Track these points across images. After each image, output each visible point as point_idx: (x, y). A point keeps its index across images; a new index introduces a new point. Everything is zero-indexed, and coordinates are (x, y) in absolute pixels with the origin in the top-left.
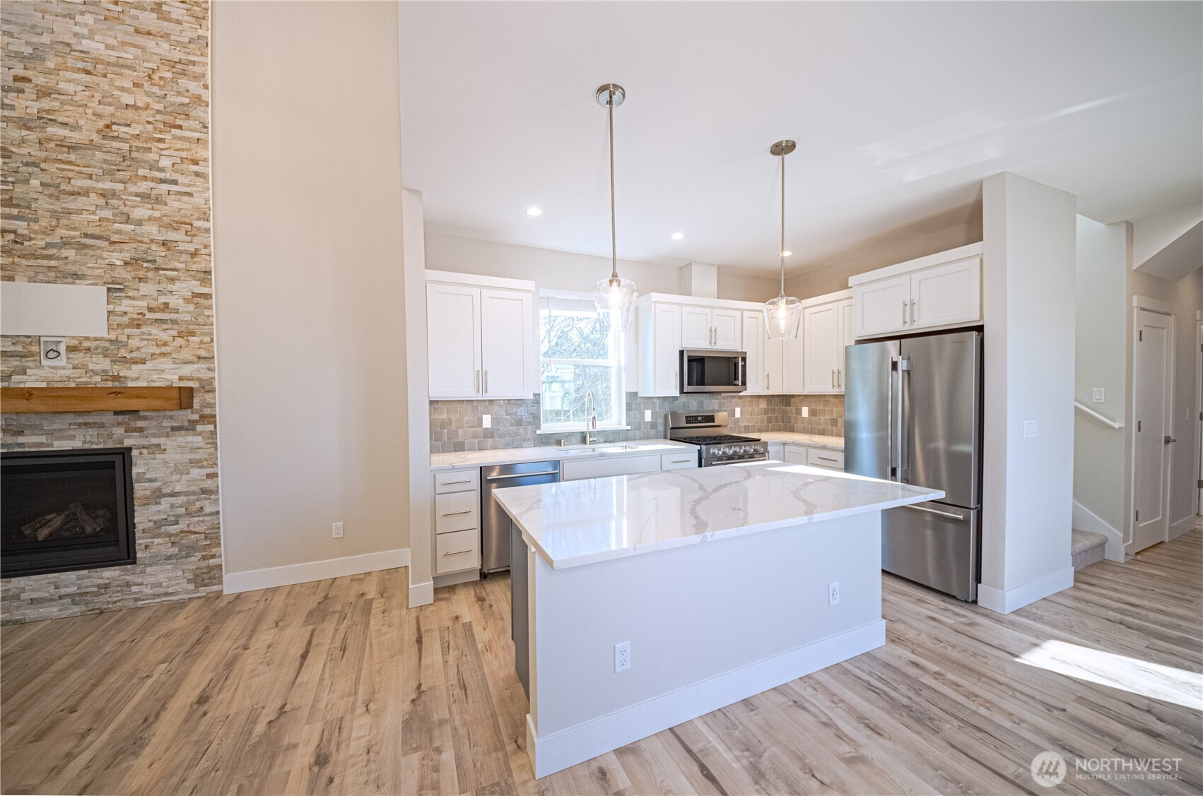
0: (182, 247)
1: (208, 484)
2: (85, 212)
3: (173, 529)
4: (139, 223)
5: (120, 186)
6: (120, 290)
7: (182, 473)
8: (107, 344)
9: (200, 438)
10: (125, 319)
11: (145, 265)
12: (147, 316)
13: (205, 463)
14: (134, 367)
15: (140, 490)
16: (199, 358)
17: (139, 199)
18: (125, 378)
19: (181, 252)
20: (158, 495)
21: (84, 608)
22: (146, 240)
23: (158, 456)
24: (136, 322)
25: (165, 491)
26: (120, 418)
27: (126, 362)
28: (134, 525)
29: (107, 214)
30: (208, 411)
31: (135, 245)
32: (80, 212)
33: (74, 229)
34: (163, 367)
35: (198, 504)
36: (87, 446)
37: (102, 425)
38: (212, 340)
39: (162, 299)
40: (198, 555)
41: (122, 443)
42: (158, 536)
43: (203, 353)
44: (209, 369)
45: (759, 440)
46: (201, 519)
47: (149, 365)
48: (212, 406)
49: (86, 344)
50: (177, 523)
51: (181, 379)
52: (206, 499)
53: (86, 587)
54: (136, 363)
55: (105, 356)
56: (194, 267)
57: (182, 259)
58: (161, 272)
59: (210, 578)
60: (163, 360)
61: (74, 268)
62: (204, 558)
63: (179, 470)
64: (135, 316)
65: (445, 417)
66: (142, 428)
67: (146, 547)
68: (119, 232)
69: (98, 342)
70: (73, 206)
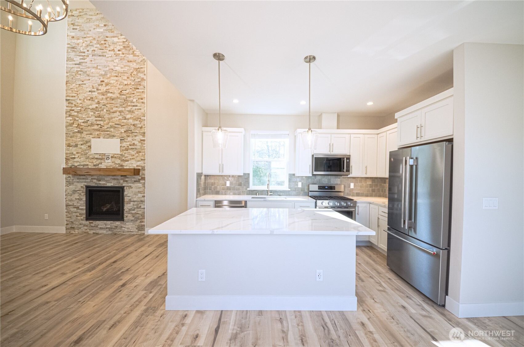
0: (139, 126)
1: (142, 199)
2: (116, 117)
3: (133, 212)
4: (128, 119)
5: (123, 109)
6: (123, 140)
7: (136, 195)
8: (120, 156)
9: (141, 184)
10: (124, 148)
11: (129, 132)
12: (129, 147)
13: (142, 192)
14: (126, 162)
15: (126, 199)
16: (142, 160)
17: (128, 112)
18: (124, 165)
19: (138, 127)
20: (130, 201)
21: (111, 232)
22: (130, 124)
23: (130, 189)
24: (127, 149)
25: (132, 200)
26: (122, 177)
27: (124, 161)
28: (124, 209)
29: (120, 117)
30: (143, 176)
31: (127, 126)
32: (115, 117)
33: (113, 123)
34: (133, 162)
35: (140, 205)
36: (114, 185)
37: (118, 179)
38: (145, 154)
39: (133, 142)
40: (139, 221)
41: (122, 185)
42: (129, 214)
43: (143, 158)
44: (144, 163)
45: (352, 200)
46: (140, 210)
47: (129, 162)
48: (144, 174)
49: (115, 156)
50: (134, 210)
51: (137, 166)
52: (142, 203)
53: (112, 226)
54: (126, 161)
55: (119, 159)
56: (141, 132)
57: (138, 129)
58: (133, 134)
59: (142, 229)
60: (133, 160)
61: (113, 134)
62: (141, 222)
63: (136, 194)
64: (127, 147)
65: (213, 181)
66: (127, 181)
67: (127, 216)
68: (123, 122)
69: (118, 155)
70: (113, 116)
